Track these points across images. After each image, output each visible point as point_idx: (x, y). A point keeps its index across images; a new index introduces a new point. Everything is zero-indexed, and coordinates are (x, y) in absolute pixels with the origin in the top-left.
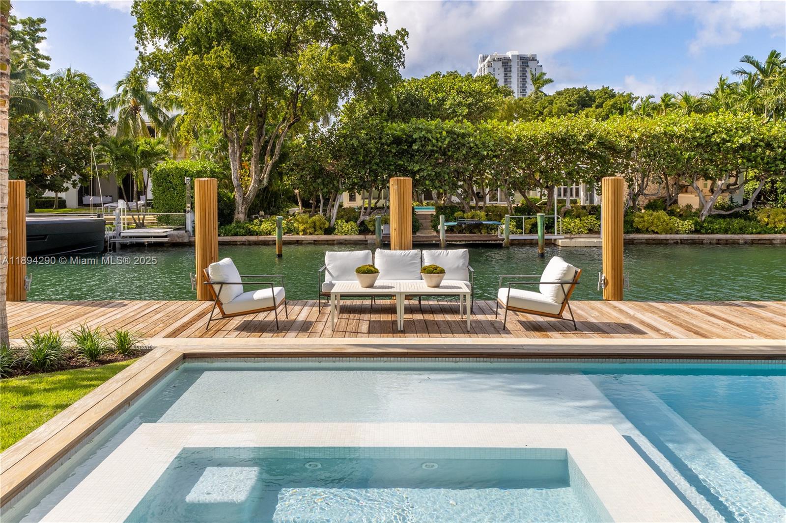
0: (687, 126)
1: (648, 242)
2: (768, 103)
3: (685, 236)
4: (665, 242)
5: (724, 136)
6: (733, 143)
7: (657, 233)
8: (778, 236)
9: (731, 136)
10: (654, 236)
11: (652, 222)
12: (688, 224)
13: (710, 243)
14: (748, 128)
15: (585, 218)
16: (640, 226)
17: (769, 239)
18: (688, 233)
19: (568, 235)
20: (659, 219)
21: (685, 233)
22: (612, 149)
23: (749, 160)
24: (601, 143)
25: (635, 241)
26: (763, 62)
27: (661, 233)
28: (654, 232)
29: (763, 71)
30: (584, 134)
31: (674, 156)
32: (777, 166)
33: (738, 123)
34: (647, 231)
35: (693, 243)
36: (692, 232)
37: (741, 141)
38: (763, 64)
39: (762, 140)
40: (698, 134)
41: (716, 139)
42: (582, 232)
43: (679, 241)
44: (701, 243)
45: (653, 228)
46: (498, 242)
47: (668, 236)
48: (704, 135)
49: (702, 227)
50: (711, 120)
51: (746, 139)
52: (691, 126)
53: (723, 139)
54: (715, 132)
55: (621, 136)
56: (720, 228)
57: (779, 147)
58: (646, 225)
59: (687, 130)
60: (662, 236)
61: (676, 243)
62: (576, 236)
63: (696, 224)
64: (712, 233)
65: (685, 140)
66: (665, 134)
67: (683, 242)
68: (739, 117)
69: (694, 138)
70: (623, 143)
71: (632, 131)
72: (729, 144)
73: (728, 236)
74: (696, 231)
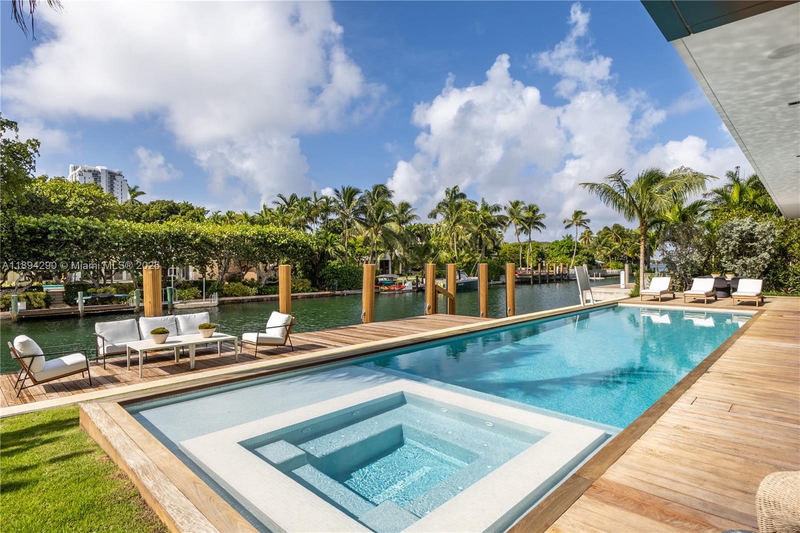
1: (233, 302)
2: (292, 223)
3: (254, 297)
4: (242, 301)
5: (273, 239)
6: (278, 243)
7: (237, 296)
8: (300, 294)
9: (277, 239)
10: (236, 298)
11: (235, 290)
12: (254, 290)
13: (267, 300)
14: (285, 235)
15: (191, 289)
16: (226, 293)
17: (296, 297)
18: (255, 295)
19: (181, 301)
20: (238, 287)
21: (253, 295)
22: (210, 244)
23: (286, 253)
24: (204, 240)
26: (288, 198)
27: (239, 296)
29: (288, 204)
30: (192, 233)
31: (246, 249)
32: (299, 256)
33: (280, 232)
34: (231, 296)
35: (258, 301)
36: (257, 294)
37: (282, 242)
38: (288, 200)
39: (292, 242)
40: (260, 237)
41: (269, 240)
42: (190, 298)
44: (261, 300)
45: (235, 293)
46: (130, 309)
47: (245, 298)
48: (263, 238)
49: (262, 291)
50: (267, 229)
51: (284, 241)
52: (255, 232)
53: (273, 241)
54: (268, 236)
55: (215, 236)
56: (272, 291)
57: (300, 246)
58: (231, 291)
59: (254, 234)
60: (241, 298)
61: (249, 301)
62: (187, 301)
63: (259, 289)
64: (268, 294)
65: (253, 240)
66: (242, 236)
67: (252, 301)
68: (281, 229)
69: (257, 239)
70: (217, 241)
71: (221, 233)
72: (276, 244)
74: (259, 294)
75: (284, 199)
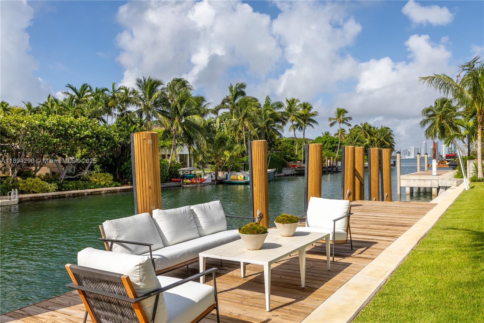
0: (54, 122)
1: (32, 200)
3: (54, 193)
4: (42, 198)
5: (75, 130)
6: (80, 134)
7: (36, 193)
8: (103, 189)
9: (79, 130)
10: (35, 195)
11: (33, 186)
12: (54, 186)
13: (69, 196)
14: (87, 126)
16: (24, 189)
17: (99, 191)
18: (54, 191)
20: (37, 183)
21: (53, 191)
25: (23, 200)
26: (78, 89)
27: (39, 193)
28: (34, 192)
29: (79, 95)
33: (81, 123)
34: (29, 192)
36: (57, 190)
37: (85, 133)
39: (95, 134)
40: (60, 128)
41: (70, 131)
43: (51, 197)
44: (63, 197)
45: (33, 190)
47: (45, 194)
48: (63, 128)
49: (62, 187)
50: (67, 119)
51: (87, 133)
53: (75, 132)
54: (69, 127)
56: (73, 186)
57: (103, 138)
58: (29, 188)
59: (54, 125)
60: (40, 195)
61: (49, 198)
63: (58, 185)
64: (69, 190)
65: (52, 131)
66: (40, 126)
69: (57, 130)
72: (78, 135)
73: (79, 191)
74: (59, 190)
75: (74, 90)
